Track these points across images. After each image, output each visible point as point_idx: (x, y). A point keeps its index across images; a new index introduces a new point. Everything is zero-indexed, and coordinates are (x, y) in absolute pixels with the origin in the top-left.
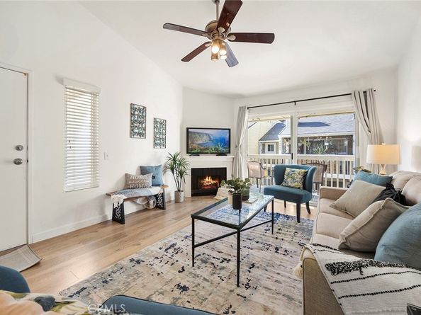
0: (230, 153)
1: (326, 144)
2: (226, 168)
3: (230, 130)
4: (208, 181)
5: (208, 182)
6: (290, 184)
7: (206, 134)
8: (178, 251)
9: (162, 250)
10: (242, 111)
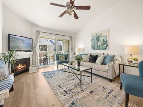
0: (32, 50)
2: (29, 58)
3: (32, 39)
4: (20, 66)
7: (22, 40)
8: (70, 90)
9: (67, 95)
10: (38, 32)
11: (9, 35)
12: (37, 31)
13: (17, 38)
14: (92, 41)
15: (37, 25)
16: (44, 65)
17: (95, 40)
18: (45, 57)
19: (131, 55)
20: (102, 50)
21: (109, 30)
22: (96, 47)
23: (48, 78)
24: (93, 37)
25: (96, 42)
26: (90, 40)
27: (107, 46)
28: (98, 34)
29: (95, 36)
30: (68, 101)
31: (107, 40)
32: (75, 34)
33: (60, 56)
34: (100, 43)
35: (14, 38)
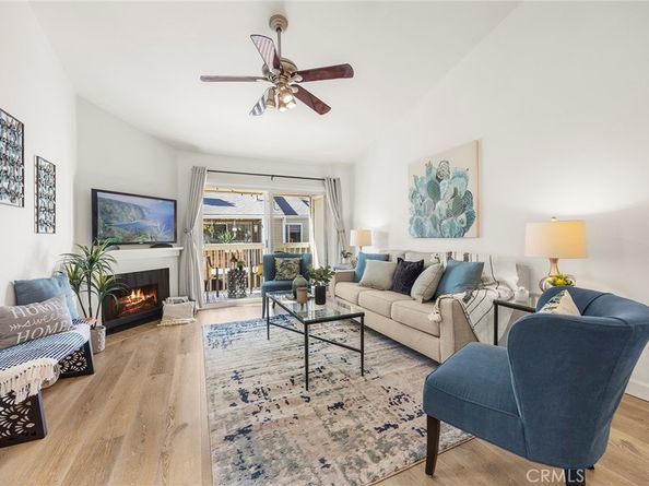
0: (175, 242)
1: (235, 229)
2: (168, 269)
3: (175, 201)
4: (136, 297)
5: (136, 300)
6: (287, 276)
7: (136, 207)
8: (262, 392)
9: (241, 405)
10: (198, 173)
11: (94, 192)
12: (195, 169)
13: (119, 203)
14: (413, 197)
15: (193, 149)
16: (230, 297)
17: (423, 192)
18: (234, 266)
19: (555, 261)
20: (451, 236)
21: (478, 144)
22: (428, 226)
23: (215, 346)
24: (416, 178)
25: (428, 199)
26: (407, 194)
27: (471, 218)
28: (436, 166)
29: (422, 173)
30: (234, 421)
31: (468, 193)
32: (350, 168)
33: (279, 261)
34: (443, 205)
35: (111, 202)
